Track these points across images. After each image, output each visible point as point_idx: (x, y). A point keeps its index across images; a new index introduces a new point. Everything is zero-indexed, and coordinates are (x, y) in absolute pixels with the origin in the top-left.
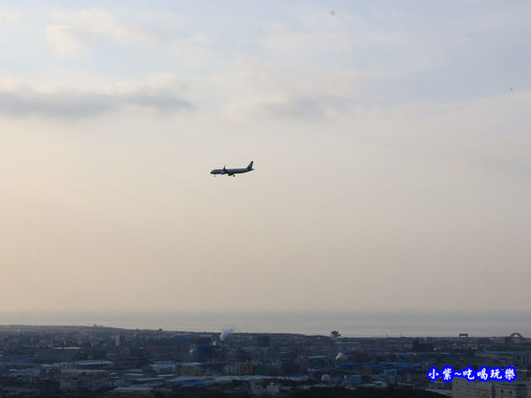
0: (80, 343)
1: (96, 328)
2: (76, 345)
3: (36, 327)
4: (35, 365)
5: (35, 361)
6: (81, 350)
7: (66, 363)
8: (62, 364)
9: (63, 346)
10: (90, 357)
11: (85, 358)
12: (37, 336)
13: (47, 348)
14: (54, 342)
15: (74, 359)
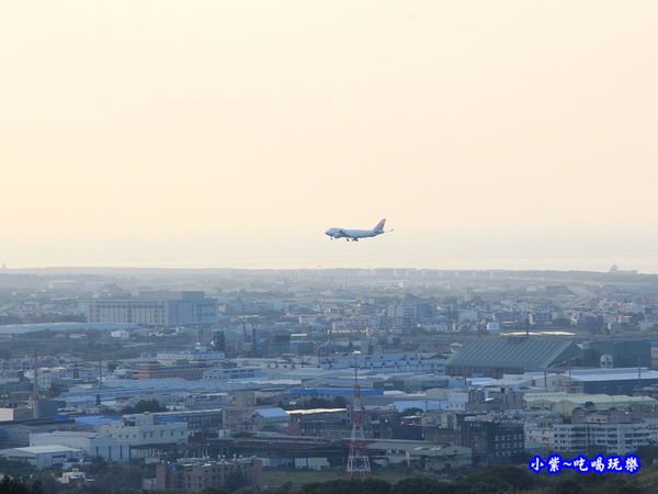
0: (574, 320)
1: (615, 276)
2: (563, 323)
3: (449, 274)
4: (452, 380)
5: (451, 370)
6: (575, 340)
7: (539, 377)
8: (527, 377)
9: (528, 328)
10: (603, 359)
11: (591, 360)
12: (453, 300)
13: (483, 332)
14: (501, 316)
15: (561, 364)
